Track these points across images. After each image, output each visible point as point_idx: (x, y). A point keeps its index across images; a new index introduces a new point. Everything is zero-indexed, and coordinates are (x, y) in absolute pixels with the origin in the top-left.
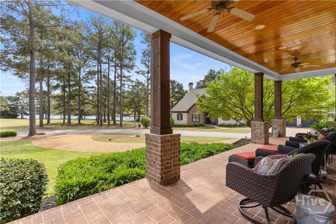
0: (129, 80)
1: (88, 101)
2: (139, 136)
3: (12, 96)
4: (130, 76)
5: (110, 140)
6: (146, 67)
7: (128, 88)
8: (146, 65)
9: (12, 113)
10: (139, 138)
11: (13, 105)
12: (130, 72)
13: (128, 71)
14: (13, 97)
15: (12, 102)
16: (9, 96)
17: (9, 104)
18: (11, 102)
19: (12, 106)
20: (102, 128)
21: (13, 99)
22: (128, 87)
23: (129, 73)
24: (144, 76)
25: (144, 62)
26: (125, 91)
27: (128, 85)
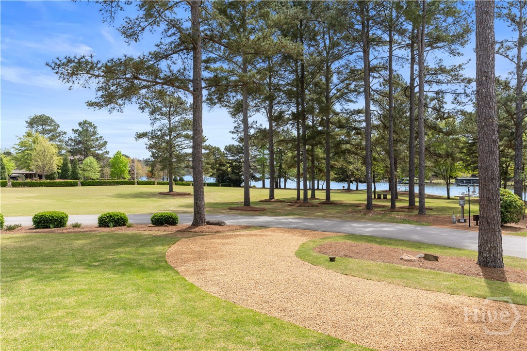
0: (456, 78)
1: (348, 146)
2: (436, 259)
3: (233, 145)
4: (460, 66)
5: (332, 260)
6: (512, 27)
7: (453, 103)
8: (513, 20)
9: (234, 177)
10: (435, 263)
11: (235, 161)
12: (459, 54)
13: (453, 53)
14: (235, 147)
15: (234, 156)
16: (230, 145)
17: (229, 160)
18: (232, 156)
19: (234, 164)
20: (367, 216)
21: (234, 149)
22: (455, 99)
23: (457, 57)
24: (507, 57)
25: (505, 11)
26: (444, 114)
27: (454, 92)
